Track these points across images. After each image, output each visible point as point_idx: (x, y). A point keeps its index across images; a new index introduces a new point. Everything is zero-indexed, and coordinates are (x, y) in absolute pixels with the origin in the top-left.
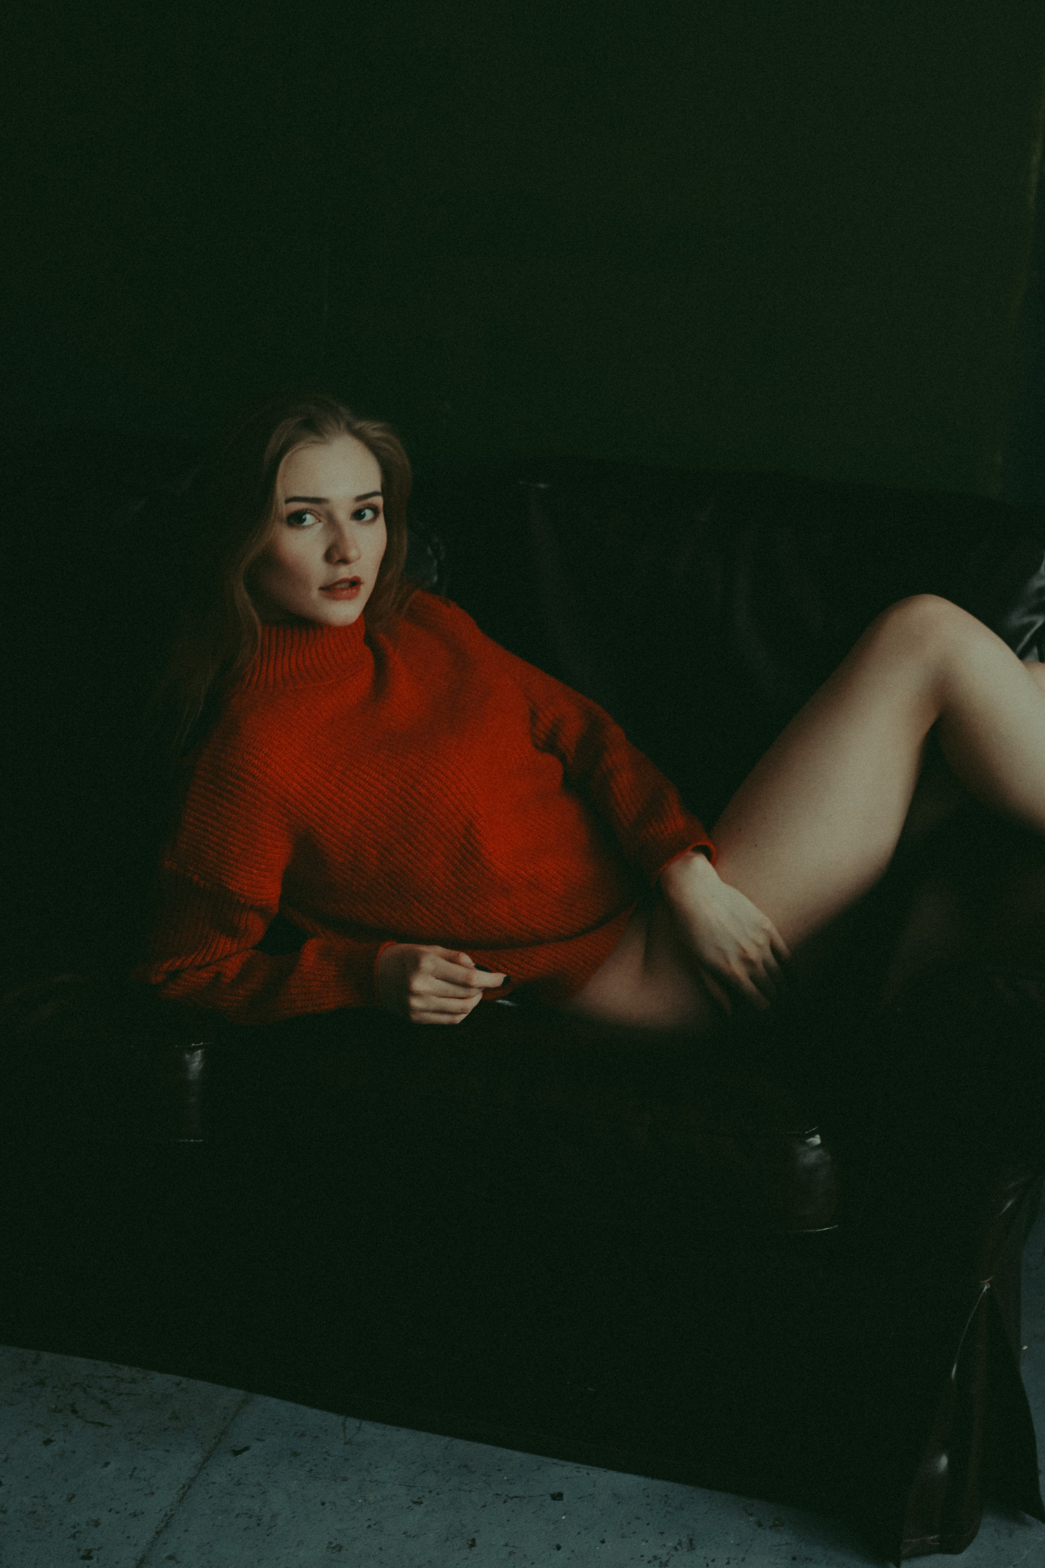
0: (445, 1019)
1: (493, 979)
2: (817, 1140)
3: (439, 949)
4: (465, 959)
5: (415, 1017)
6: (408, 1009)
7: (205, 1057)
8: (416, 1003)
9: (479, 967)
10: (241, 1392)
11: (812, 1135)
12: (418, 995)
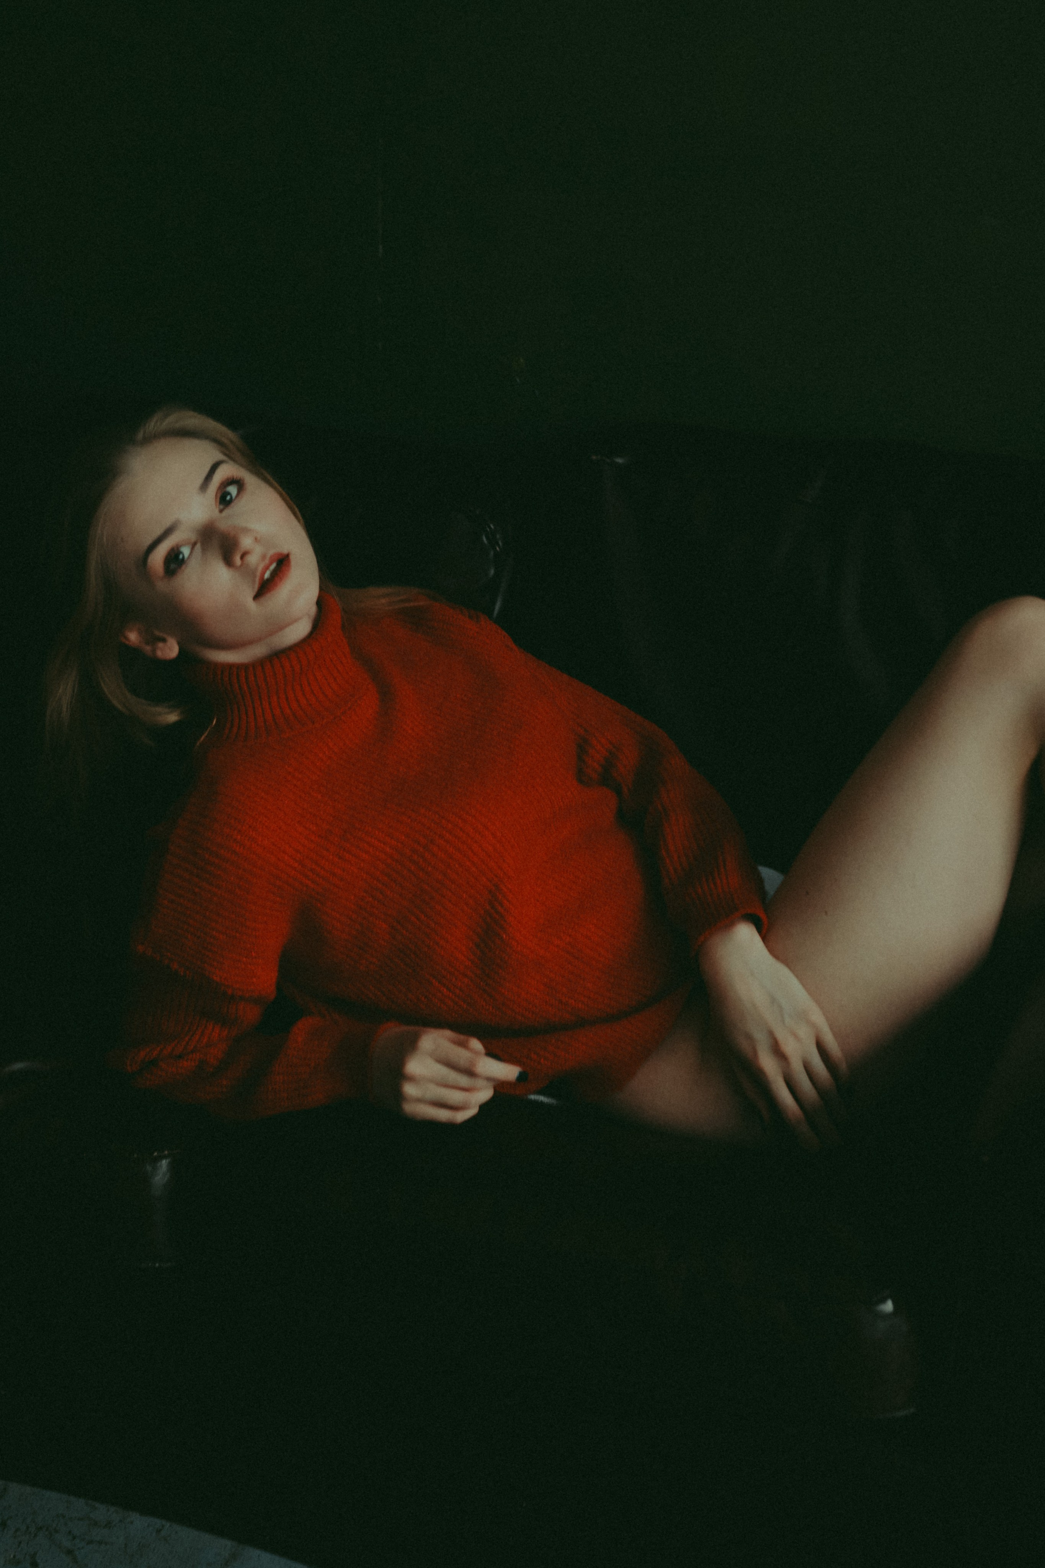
0: (443, 1115)
1: (507, 1072)
2: (888, 1306)
3: (448, 1033)
4: (476, 1044)
5: (410, 1108)
6: (399, 1097)
7: (172, 1167)
8: (410, 1089)
9: (491, 1053)
10: (229, 1543)
11: (883, 1301)
12: (411, 1079)
